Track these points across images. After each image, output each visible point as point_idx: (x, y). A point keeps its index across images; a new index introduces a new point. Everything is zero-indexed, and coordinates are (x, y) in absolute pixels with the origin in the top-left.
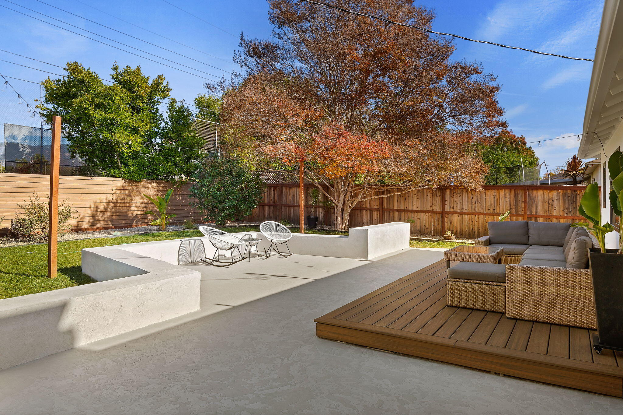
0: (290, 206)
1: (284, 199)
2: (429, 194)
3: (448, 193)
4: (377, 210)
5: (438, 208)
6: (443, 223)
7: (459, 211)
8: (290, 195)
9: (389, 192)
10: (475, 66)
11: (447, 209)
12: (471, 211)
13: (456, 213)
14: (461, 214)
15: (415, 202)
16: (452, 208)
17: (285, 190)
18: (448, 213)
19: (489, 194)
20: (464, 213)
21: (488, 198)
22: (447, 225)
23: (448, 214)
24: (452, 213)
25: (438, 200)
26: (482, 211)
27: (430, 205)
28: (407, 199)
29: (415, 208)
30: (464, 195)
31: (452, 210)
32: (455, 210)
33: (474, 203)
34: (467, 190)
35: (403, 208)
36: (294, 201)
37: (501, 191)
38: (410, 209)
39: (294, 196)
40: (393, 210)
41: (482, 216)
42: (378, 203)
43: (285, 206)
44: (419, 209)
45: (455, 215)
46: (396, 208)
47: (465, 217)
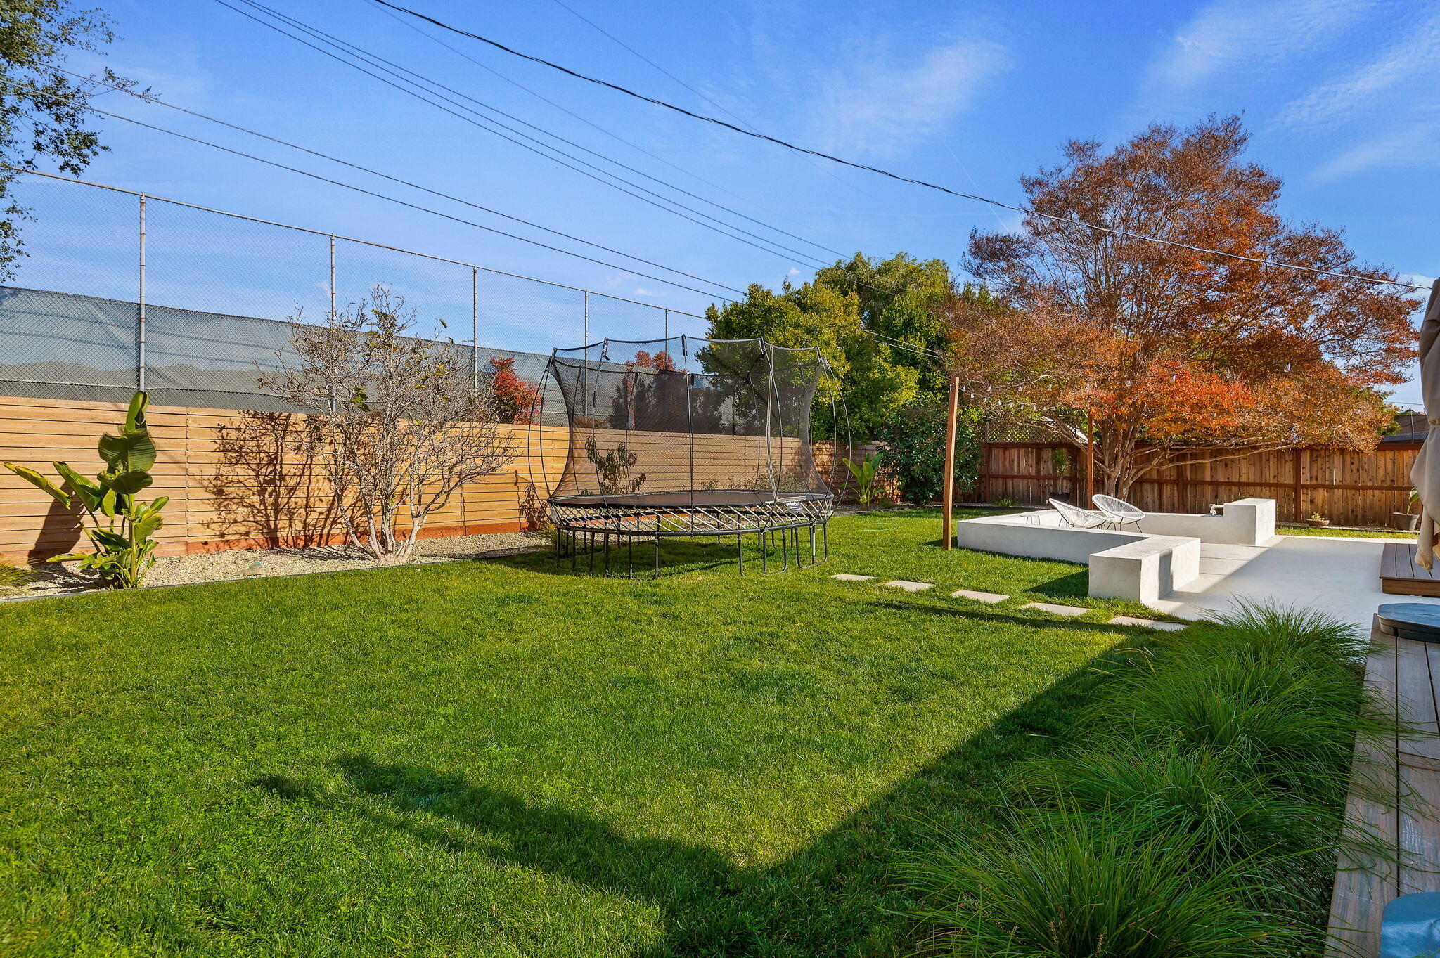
0: (1005, 478)
1: (993, 466)
2: (1272, 457)
3: (1306, 459)
4: (1172, 482)
5: (1289, 479)
6: (1297, 501)
7: (1327, 483)
8: (1005, 459)
9: (1194, 456)
10: (1382, 272)
11: (1305, 479)
12: (1349, 482)
13: (1323, 487)
14: (1330, 488)
15: (1244, 470)
16: (1314, 478)
17: (995, 452)
18: (1306, 487)
19: (1383, 458)
20: (1337, 487)
21: (1382, 463)
22: (1305, 506)
23: (1307, 489)
24: (1315, 487)
25: (1289, 467)
26: (1370, 484)
27: (1272, 475)
28: (1229, 466)
29: (1244, 479)
30: (1337, 460)
31: (1314, 482)
32: (1320, 482)
33: (1355, 471)
34: (1343, 451)
35: (1221, 479)
36: (1013, 469)
37: (1405, 453)
38: (1235, 480)
39: (1013, 461)
40: (1203, 483)
41: (1370, 492)
42: (1174, 473)
43: (997, 477)
44: (1251, 480)
45: (1321, 491)
46: (1208, 478)
47: (1338, 492)
